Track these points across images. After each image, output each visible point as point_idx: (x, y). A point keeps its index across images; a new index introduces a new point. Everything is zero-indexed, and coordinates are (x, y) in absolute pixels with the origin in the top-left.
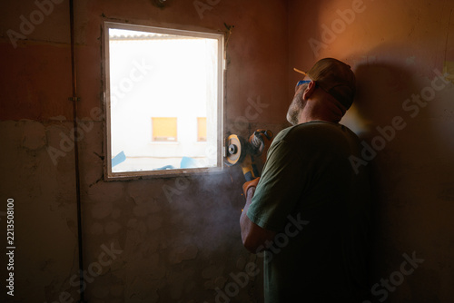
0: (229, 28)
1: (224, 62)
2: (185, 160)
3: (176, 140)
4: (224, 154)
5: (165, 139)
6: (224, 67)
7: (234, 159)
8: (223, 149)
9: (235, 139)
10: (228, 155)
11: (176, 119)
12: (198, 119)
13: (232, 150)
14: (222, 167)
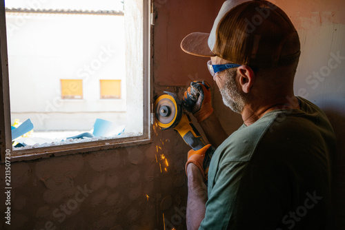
1: (151, 16)
2: (99, 124)
3: (82, 98)
4: (151, 121)
5: (72, 98)
6: (151, 22)
7: (167, 123)
8: (151, 116)
9: (167, 100)
10: (157, 117)
11: (81, 80)
12: (101, 81)
13: (165, 111)
14: (149, 136)
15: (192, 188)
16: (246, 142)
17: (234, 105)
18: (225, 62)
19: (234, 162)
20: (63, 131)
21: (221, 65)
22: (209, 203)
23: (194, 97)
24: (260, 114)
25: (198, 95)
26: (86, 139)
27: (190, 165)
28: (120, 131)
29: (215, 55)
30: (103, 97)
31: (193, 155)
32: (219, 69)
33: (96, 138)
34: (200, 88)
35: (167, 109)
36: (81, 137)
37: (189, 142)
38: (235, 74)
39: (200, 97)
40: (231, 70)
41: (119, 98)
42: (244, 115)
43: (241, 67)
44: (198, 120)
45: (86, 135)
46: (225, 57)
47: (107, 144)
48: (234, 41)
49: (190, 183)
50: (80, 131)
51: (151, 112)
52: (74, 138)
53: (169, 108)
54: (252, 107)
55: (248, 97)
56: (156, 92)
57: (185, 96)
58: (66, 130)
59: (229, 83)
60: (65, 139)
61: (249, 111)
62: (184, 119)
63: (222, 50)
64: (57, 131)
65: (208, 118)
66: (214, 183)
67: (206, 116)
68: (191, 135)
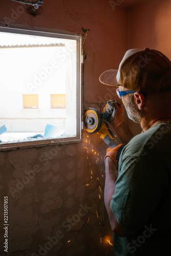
0: (85, 31)
1: (82, 57)
2: (48, 128)
3: (37, 108)
4: (81, 127)
5: (31, 108)
6: (82, 61)
7: (92, 129)
8: (81, 124)
9: (92, 113)
10: (85, 125)
11: (38, 95)
12: (51, 95)
13: (90, 121)
14: (81, 137)
15: (108, 174)
16: (138, 144)
17: (134, 118)
18: (126, 89)
19: (130, 156)
20: (24, 132)
21: (124, 92)
22: (117, 183)
23: (110, 112)
24: (152, 125)
25: (112, 110)
26: (39, 139)
27: (107, 158)
28: (62, 133)
29: (120, 85)
30: (53, 107)
31: (110, 151)
32: (123, 94)
33: (46, 138)
34: (114, 105)
35: (91, 120)
36: (36, 137)
37: (107, 142)
38: (133, 97)
39: (114, 112)
40: (130, 95)
41: (65, 108)
42: (142, 124)
43: (136, 93)
44: (114, 127)
45: (39, 136)
46: (125, 86)
47: (52, 142)
48: (130, 77)
49: (107, 171)
50: (36, 132)
51: (82, 121)
52: (31, 138)
53: (93, 119)
54: (146, 119)
55: (142, 113)
56: (85, 107)
57: (104, 111)
58: (26, 132)
59: (130, 104)
60: (26, 138)
61: (144, 122)
62: (104, 127)
63: (124, 82)
64: (20, 132)
65: (120, 126)
66: (120, 170)
67: (119, 125)
68: (108, 138)
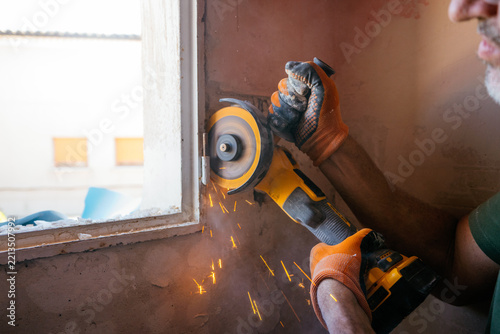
3: (86, 165)
8: (200, 165)
12: (117, 140)
13: (229, 148)
23: (297, 101)
25: (307, 93)
30: (120, 164)
31: (327, 258)
34: (311, 73)
35: (233, 142)
36: (31, 220)
37: (300, 215)
39: (313, 98)
45: (45, 216)
51: (201, 154)
57: (275, 104)
62: (279, 162)
68: (302, 198)
